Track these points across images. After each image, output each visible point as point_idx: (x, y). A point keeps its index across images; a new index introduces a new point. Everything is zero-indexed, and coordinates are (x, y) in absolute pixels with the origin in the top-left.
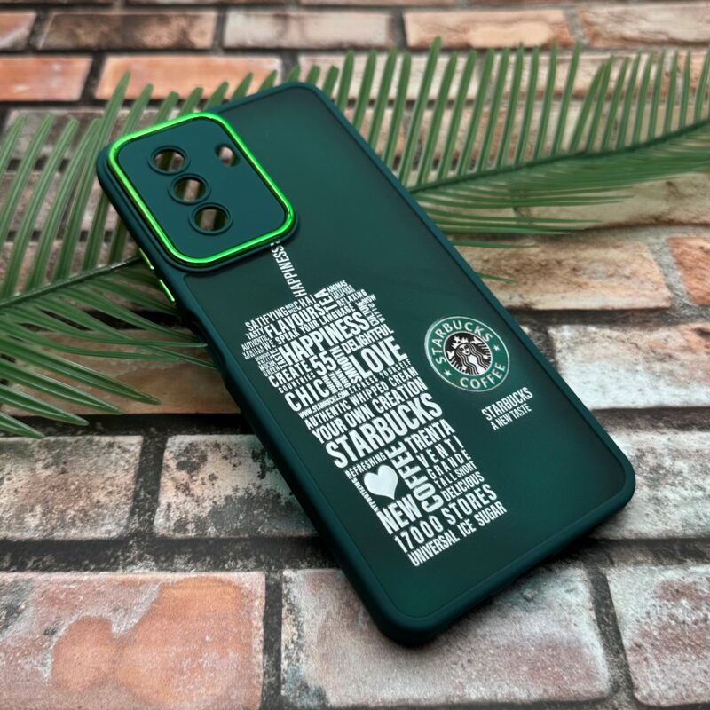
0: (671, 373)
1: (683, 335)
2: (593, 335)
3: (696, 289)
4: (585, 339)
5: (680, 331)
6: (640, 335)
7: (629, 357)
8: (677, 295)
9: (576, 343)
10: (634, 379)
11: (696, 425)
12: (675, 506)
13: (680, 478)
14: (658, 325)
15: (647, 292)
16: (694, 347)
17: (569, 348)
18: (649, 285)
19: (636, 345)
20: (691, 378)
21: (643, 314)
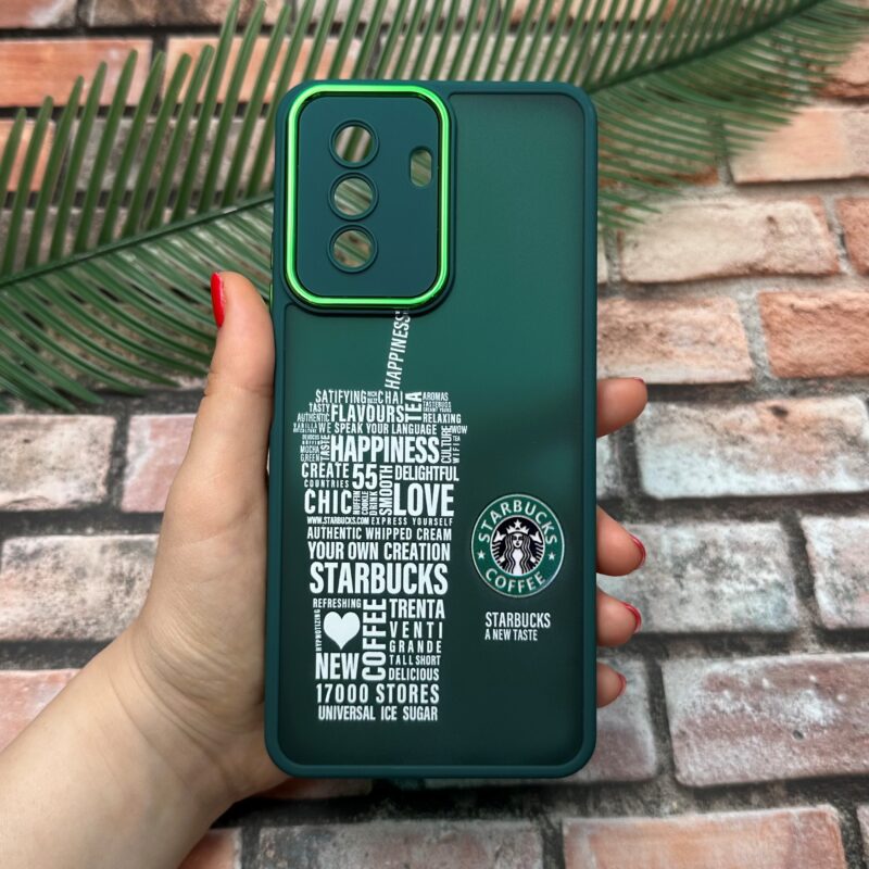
0: (742, 458)
1: (759, 413)
2: (672, 415)
3: (779, 358)
4: (665, 419)
5: (756, 409)
6: (717, 415)
7: (704, 439)
8: (759, 365)
9: (655, 424)
10: (706, 464)
11: (758, 516)
12: (730, 600)
13: (736, 572)
14: (736, 402)
15: (730, 363)
16: (768, 427)
17: (648, 430)
18: (732, 355)
19: (712, 426)
20: (759, 464)
21: (722, 390)
